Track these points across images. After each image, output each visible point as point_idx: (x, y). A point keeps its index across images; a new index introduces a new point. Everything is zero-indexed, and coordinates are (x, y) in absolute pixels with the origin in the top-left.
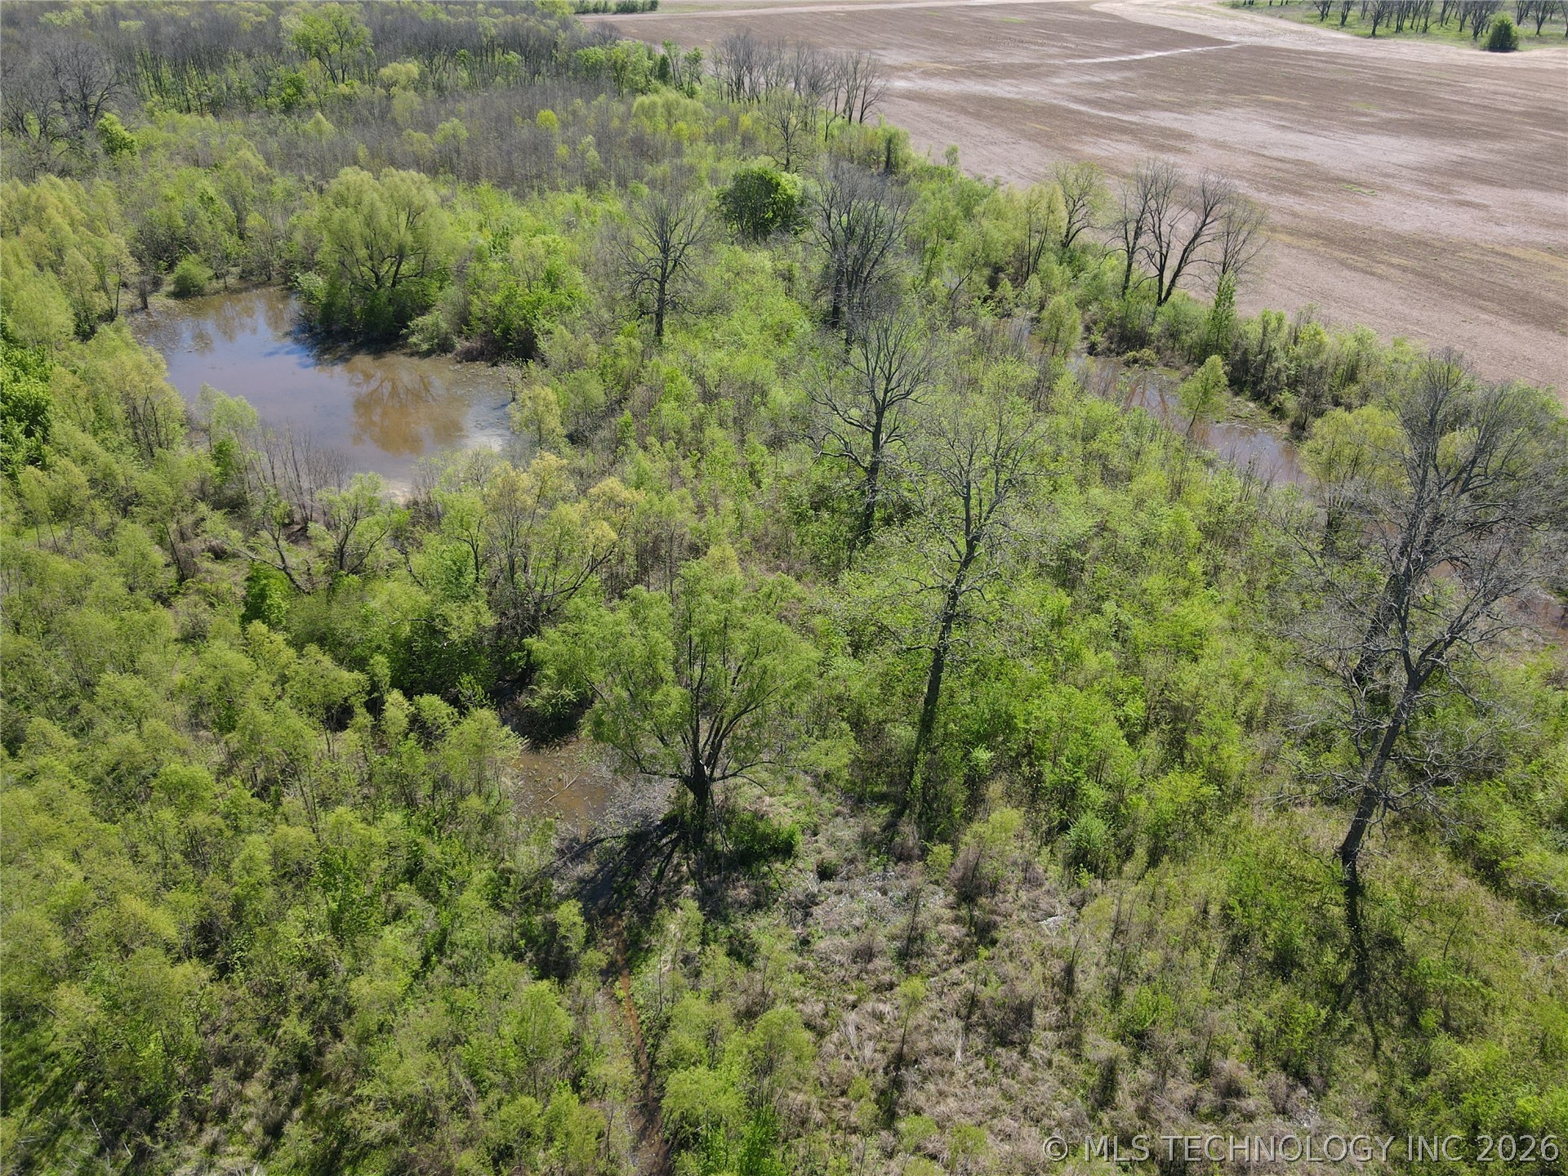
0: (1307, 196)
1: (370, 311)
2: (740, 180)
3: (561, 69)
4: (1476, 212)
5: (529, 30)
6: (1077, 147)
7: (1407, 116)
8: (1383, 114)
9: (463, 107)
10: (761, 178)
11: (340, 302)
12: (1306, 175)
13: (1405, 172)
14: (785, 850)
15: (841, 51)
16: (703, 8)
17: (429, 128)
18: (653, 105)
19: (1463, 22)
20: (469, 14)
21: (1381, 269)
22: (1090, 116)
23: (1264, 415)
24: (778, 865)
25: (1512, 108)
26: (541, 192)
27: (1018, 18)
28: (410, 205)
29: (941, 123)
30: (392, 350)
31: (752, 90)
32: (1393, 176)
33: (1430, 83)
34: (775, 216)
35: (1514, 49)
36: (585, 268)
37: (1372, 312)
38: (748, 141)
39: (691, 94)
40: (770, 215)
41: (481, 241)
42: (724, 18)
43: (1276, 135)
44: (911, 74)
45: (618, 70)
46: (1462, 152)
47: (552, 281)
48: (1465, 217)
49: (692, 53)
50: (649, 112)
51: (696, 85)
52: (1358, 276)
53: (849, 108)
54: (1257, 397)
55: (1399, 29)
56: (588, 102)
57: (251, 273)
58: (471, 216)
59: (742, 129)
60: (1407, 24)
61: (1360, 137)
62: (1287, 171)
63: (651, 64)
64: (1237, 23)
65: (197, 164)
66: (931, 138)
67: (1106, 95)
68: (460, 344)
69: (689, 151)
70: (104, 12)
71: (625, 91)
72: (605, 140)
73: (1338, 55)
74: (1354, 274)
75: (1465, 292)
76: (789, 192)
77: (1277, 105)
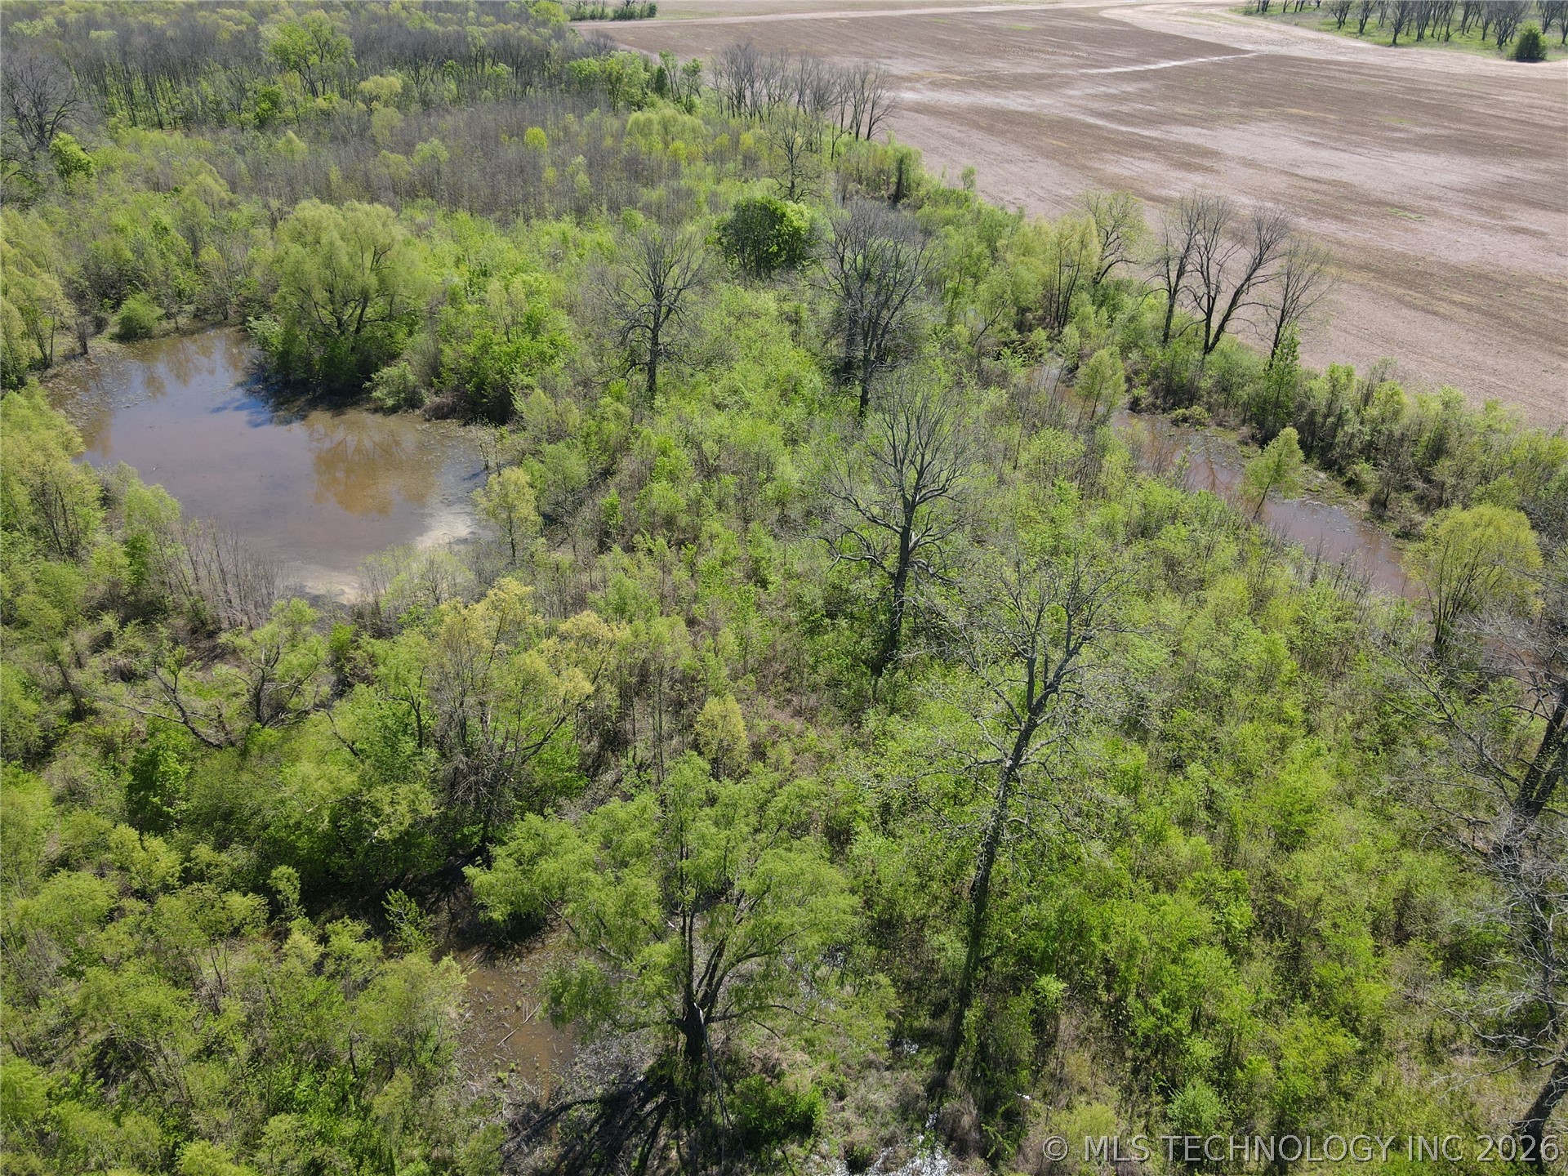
0: (1350, 221)
1: (330, 361)
2: (743, 210)
3: (552, 81)
4: (1534, 241)
5: (521, 39)
6: (1097, 165)
7: (1442, 132)
8: (1418, 129)
9: (448, 122)
10: (764, 208)
11: (296, 350)
12: (1346, 198)
13: (1450, 195)
14: (804, 1127)
15: (847, 62)
16: (703, 15)
17: (408, 148)
18: (649, 121)
19: (1485, 28)
20: (459, 23)
21: (1443, 308)
22: (1109, 131)
23: (1338, 488)
24: (793, 1149)
25: (1551, 123)
26: (527, 220)
27: (1027, 26)
28: (375, 242)
29: (953, 139)
30: (355, 404)
31: (754, 104)
32: (1439, 199)
33: (1461, 95)
34: (780, 249)
35: (1542, 59)
36: (571, 310)
37: (1442, 359)
38: (750, 161)
39: (690, 109)
40: (775, 248)
41: (456, 280)
42: (724, 25)
43: (1307, 152)
44: (918, 85)
45: (613, 83)
46: (1507, 172)
47: (533, 327)
48: (1522, 245)
49: (691, 64)
50: (644, 129)
51: (696, 99)
52: (1419, 316)
53: (856, 123)
54: (1328, 465)
55: (1420, 37)
56: (580, 117)
57: (206, 311)
58: (447, 248)
59: (742, 148)
60: (1428, 32)
61: (1395, 154)
62: (1324, 193)
63: (647, 76)
64: (1252, 31)
65: (157, 187)
66: (943, 155)
67: (1124, 108)
68: (430, 399)
69: (687, 171)
70: (78, 21)
71: (621, 104)
72: (598, 162)
73: (1361, 65)
74: (1413, 313)
75: (1540, 335)
76: (795, 224)
77: (1305, 119)
